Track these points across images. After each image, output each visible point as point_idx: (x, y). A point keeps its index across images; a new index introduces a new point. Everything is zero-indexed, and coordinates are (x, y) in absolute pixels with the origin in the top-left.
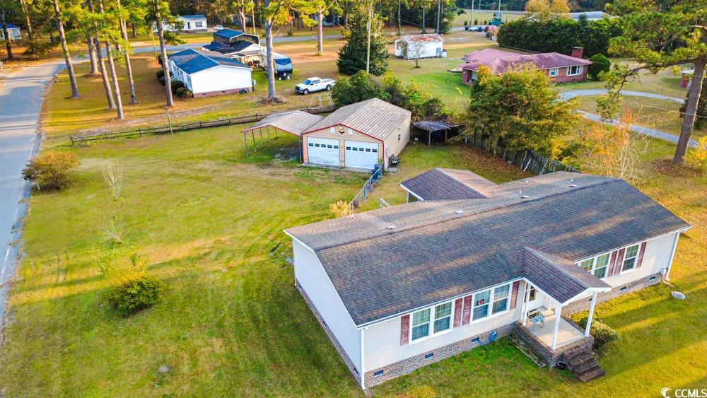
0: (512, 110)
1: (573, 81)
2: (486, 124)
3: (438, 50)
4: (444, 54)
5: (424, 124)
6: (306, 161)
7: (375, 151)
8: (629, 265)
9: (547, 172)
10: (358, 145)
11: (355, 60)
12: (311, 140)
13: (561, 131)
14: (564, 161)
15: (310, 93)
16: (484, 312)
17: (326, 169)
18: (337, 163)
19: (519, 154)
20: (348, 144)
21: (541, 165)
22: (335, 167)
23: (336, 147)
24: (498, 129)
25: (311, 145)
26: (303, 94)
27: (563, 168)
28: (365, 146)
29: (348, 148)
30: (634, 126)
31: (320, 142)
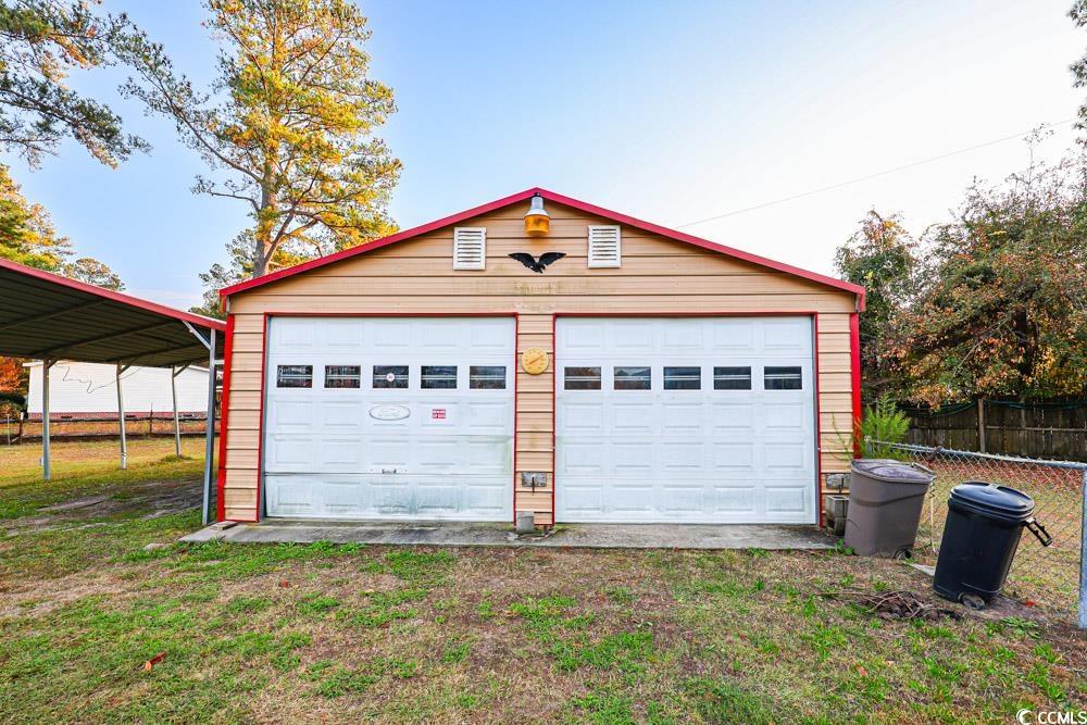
6: (240, 506)
7: (783, 379)
10: (658, 347)
12: (293, 343)
18: (493, 502)
20: (580, 345)
22: (472, 528)
23: (486, 378)
25: (296, 377)
28: (708, 346)
29: (582, 379)
31: (367, 346)
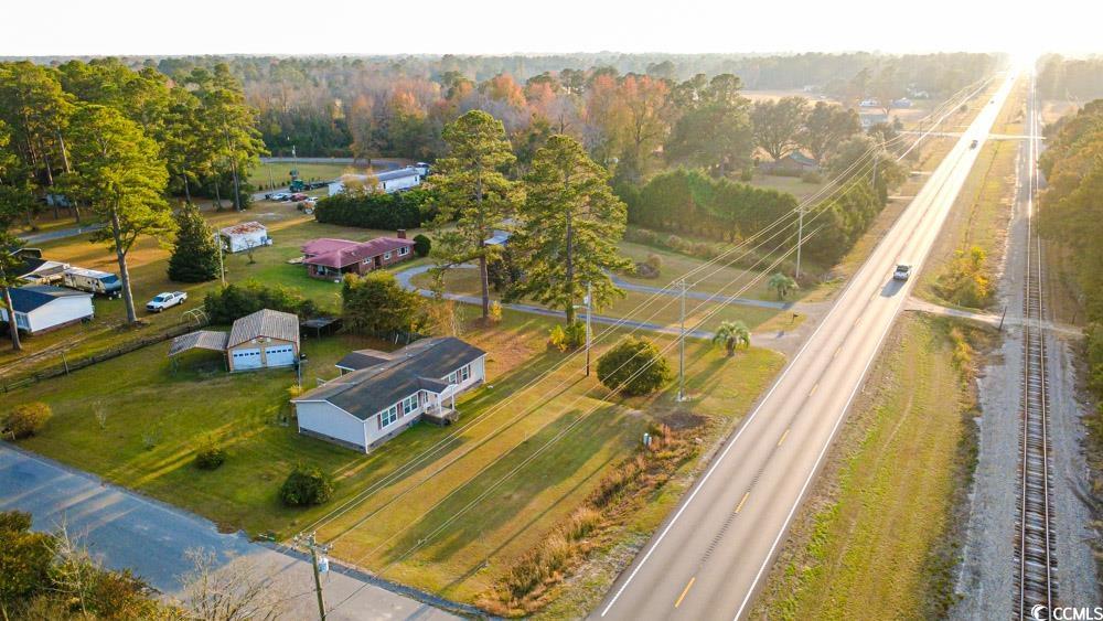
0: (378, 305)
1: (405, 260)
2: (364, 316)
3: (262, 239)
4: (270, 242)
5: (310, 322)
6: (232, 370)
7: (290, 350)
8: (465, 377)
9: (410, 342)
10: (276, 349)
11: (193, 267)
13: (412, 312)
14: (420, 332)
15: (164, 309)
16: (407, 410)
17: (253, 371)
18: (260, 365)
19: (389, 333)
20: (268, 349)
21: (406, 337)
22: (259, 369)
23: (257, 354)
24: (373, 319)
25: (235, 356)
26: (158, 312)
27: (420, 337)
28: (281, 348)
29: (268, 353)
30: (458, 297)
31: (243, 352)
